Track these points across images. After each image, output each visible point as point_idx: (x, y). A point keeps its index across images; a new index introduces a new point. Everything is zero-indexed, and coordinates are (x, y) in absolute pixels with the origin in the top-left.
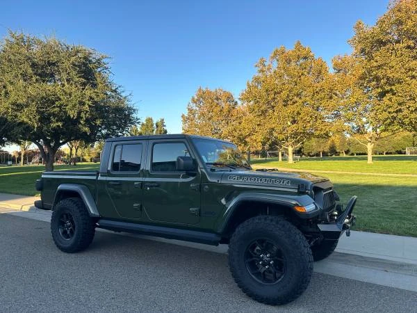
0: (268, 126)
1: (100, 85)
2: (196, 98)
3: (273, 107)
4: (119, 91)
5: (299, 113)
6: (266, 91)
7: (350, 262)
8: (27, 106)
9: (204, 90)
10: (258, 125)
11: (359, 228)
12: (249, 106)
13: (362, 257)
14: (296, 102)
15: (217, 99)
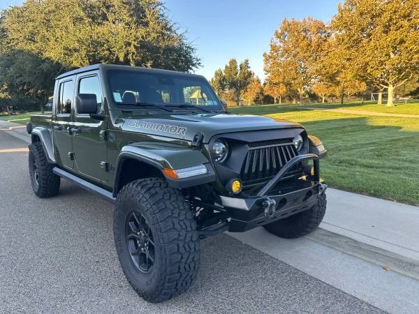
0: (361, 60)
1: (151, 23)
2: (280, 31)
3: (369, 35)
4: (173, 29)
5: (402, 42)
6: (361, 14)
7: (339, 246)
8: (76, 50)
9: (290, 21)
10: (348, 60)
11: (392, 197)
12: (337, 37)
13: (356, 242)
14: (401, 27)
15: (305, 31)
